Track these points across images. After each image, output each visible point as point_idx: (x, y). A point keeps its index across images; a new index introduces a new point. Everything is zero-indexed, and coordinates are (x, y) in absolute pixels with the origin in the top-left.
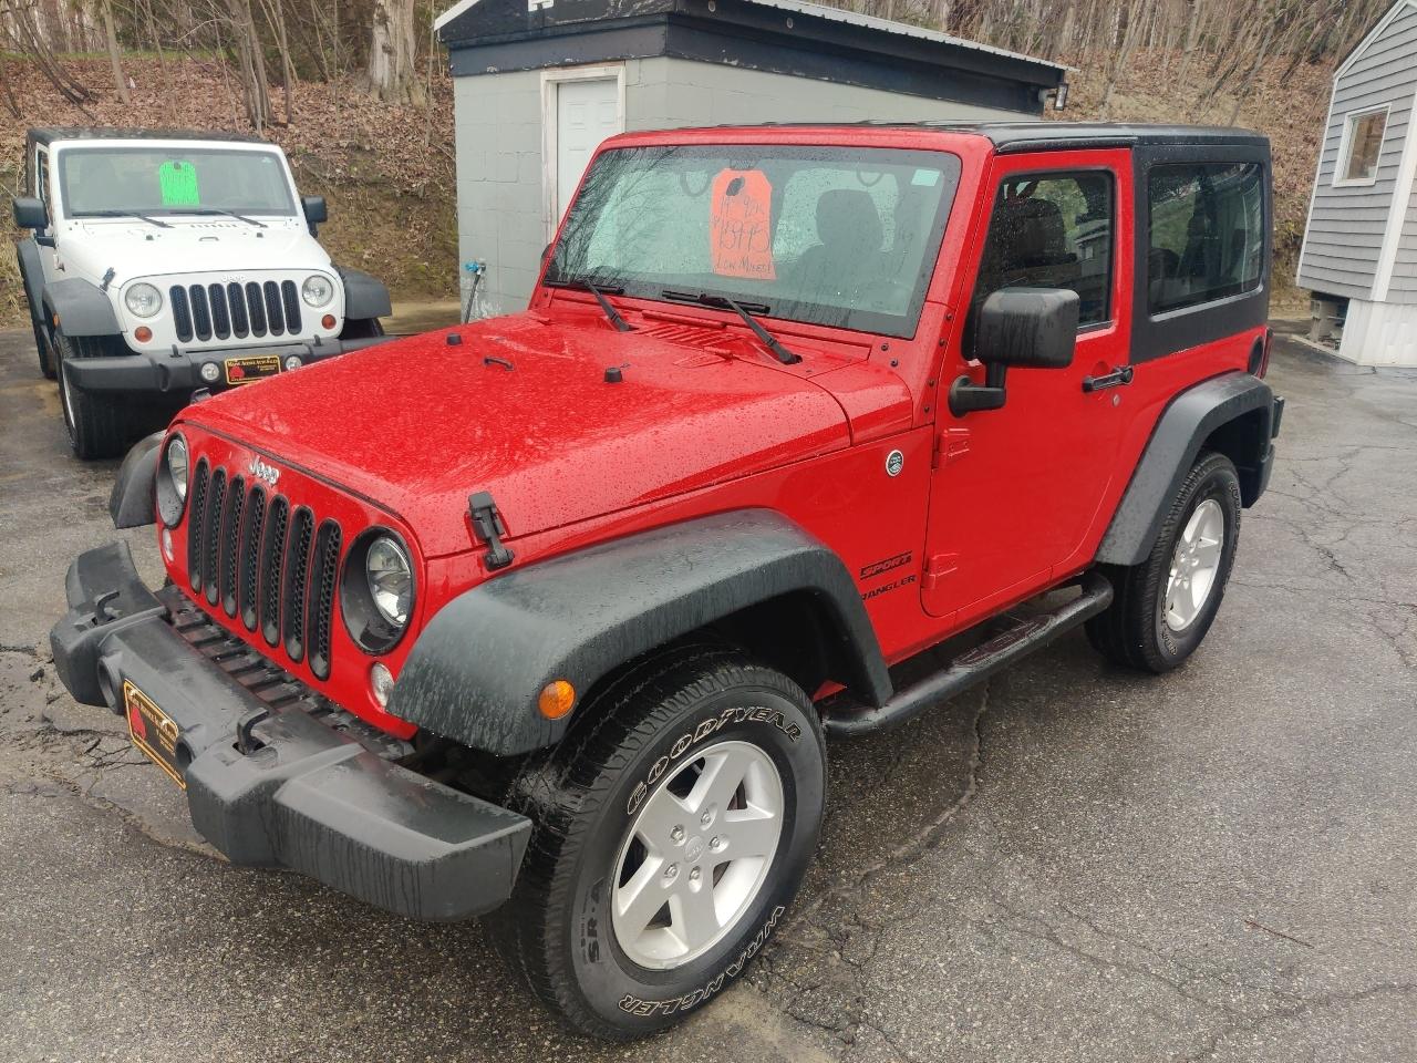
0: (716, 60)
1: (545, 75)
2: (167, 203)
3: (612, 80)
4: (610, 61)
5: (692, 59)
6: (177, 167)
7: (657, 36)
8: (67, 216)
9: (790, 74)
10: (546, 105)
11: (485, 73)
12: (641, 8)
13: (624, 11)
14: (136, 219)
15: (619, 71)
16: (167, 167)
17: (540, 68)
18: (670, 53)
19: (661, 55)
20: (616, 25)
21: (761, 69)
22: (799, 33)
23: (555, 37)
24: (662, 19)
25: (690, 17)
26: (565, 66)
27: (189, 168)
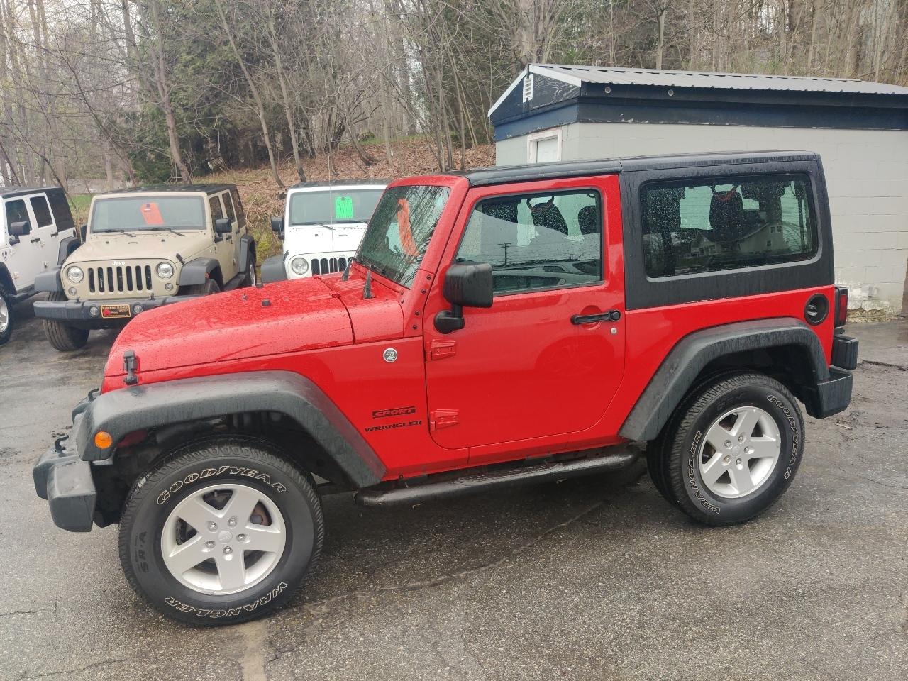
0: (615, 120)
1: (529, 138)
2: (338, 218)
3: (555, 138)
4: (555, 127)
5: (597, 122)
6: (343, 199)
7: (574, 111)
8: (290, 226)
9: (676, 123)
10: (530, 154)
11: (507, 139)
12: (567, 96)
13: (560, 98)
14: (319, 226)
15: (557, 132)
16: (338, 200)
17: (528, 133)
18: (582, 119)
19: (576, 122)
20: (557, 106)
21: (651, 123)
22: (678, 98)
23: (534, 115)
24: (575, 101)
25: (589, 98)
26: (538, 131)
27: (349, 200)
